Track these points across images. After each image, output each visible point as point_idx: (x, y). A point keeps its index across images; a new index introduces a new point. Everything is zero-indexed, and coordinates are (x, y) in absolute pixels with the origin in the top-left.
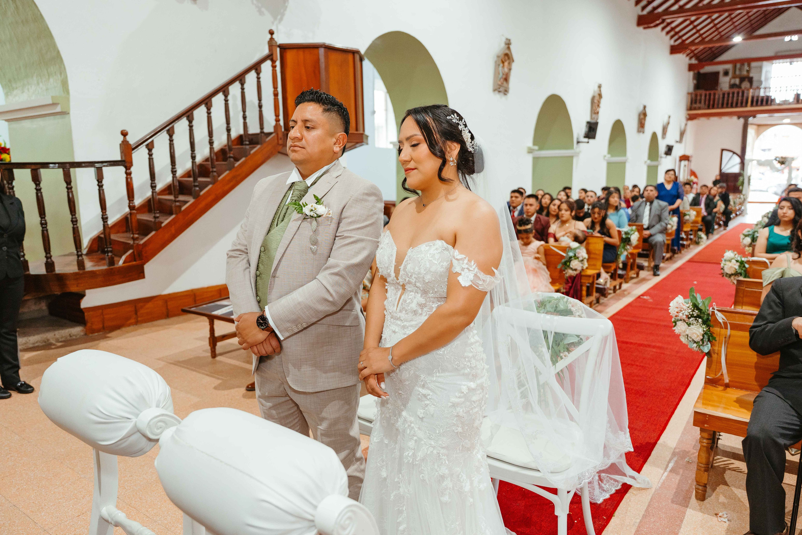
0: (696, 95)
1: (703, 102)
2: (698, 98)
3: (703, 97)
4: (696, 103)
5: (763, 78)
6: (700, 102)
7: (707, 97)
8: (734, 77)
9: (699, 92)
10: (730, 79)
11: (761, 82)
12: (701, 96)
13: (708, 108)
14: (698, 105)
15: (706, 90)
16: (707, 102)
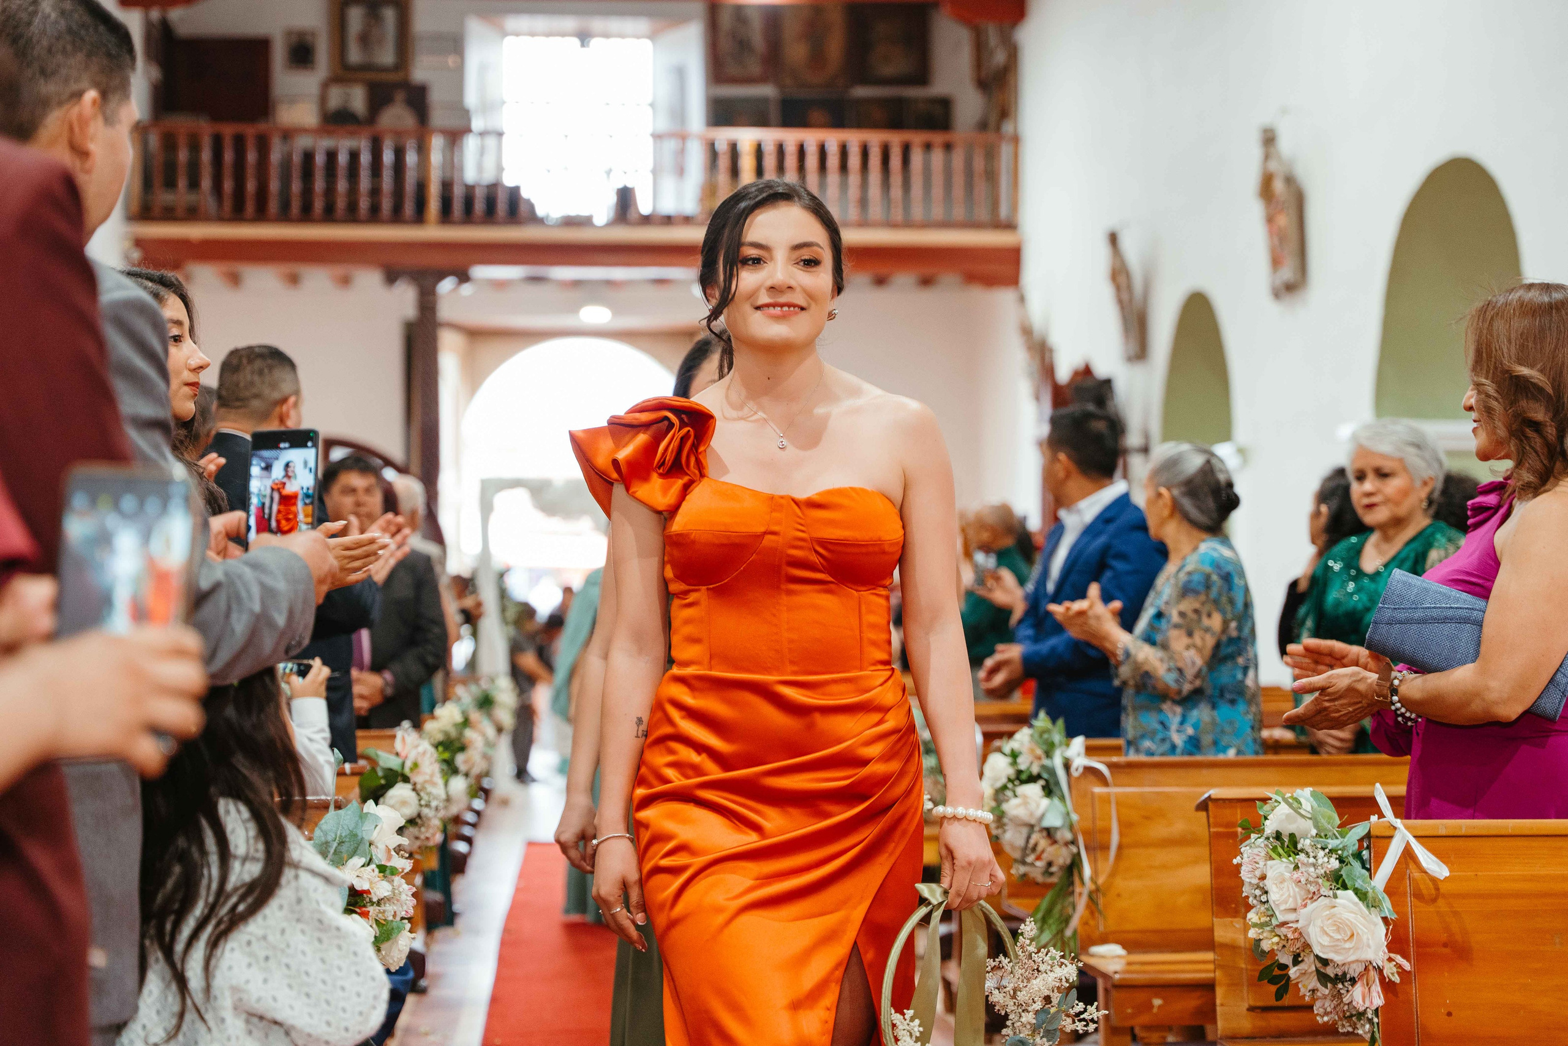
0: (169, 143)
1: (206, 183)
2: (183, 156)
3: (206, 156)
4: (170, 183)
5: (471, 99)
6: (194, 184)
7: (228, 156)
8: (343, 73)
9: (182, 124)
10: (325, 86)
11: (466, 114)
12: (195, 147)
13: (237, 215)
14: (181, 196)
15: (217, 116)
16: (228, 185)
